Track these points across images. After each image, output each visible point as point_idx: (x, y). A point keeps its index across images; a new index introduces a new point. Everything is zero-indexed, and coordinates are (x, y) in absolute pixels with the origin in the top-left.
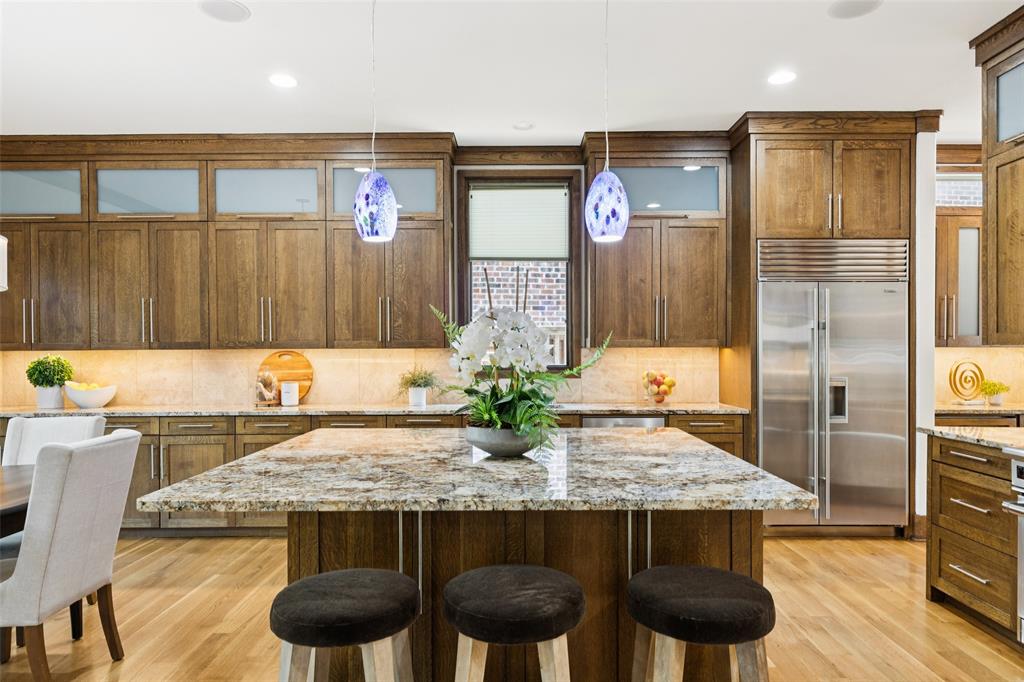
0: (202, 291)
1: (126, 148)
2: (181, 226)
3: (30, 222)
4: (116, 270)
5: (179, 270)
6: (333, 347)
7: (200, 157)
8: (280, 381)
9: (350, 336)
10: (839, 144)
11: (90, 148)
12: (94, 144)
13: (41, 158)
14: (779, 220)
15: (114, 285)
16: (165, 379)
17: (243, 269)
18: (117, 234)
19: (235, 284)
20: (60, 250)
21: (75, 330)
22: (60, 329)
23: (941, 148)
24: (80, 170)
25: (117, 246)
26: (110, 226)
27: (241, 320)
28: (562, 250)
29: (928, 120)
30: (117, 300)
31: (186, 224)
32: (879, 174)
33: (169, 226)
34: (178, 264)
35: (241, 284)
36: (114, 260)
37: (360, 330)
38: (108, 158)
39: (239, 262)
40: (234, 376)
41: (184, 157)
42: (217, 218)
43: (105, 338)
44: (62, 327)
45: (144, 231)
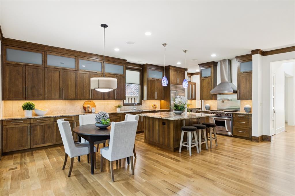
0: (75, 87)
1: (56, 50)
2: (70, 71)
3: (25, 65)
4: (52, 80)
5: (70, 81)
6: (105, 100)
7: (75, 56)
8: (91, 107)
9: (108, 98)
10: (178, 72)
11: (46, 48)
12: (47, 48)
13: (30, 48)
14: (173, 82)
15: (52, 84)
16: (58, 108)
17: (85, 82)
18: (53, 71)
19: (84, 85)
20: (35, 74)
21: (40, 95)
22: (35, 95)
23: (188, 73)
24: (42, 54)
25: (53, 74)
26: (51, 69)
27: (85, 93)
28: (138, 82)
29: (186, 70)
30: (53, 88)
31: (72, 71)
32: (182, 76)
33: (67, 71)
34: (70, 80)
35: (85, 86)
36: (52, 78)
37: (110, 97)
38: (51, 52)
39: (85, 81)
40: (76, 106)
41: (71, 55)
42: (79, 70)
43: (49, 97)
44: (36, 94)
45: (61, 71)
